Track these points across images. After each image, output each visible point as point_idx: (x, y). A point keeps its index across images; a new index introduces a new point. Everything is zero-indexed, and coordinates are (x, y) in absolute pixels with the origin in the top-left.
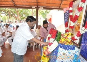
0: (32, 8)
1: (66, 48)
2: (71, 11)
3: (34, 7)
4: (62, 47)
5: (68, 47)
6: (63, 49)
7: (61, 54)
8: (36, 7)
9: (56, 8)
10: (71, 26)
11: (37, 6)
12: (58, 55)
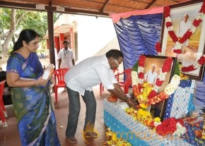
0: (37, 8)
1: (183, 85)
5: (185, 83)
7: (177, 96)
9: (93, 10)
11: (50, 4)
12: (174, 98)
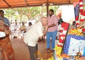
0: (43, 5)
1: (77, 38)
2: (81, 6)
3: (45, 5)
4: (74, 37)
5: (79, 37)
6: (75, 39)
7: (72, 43)
8: (46, 5)
10: (81, 19)
11: (48, 3)
12: (70, 44)
